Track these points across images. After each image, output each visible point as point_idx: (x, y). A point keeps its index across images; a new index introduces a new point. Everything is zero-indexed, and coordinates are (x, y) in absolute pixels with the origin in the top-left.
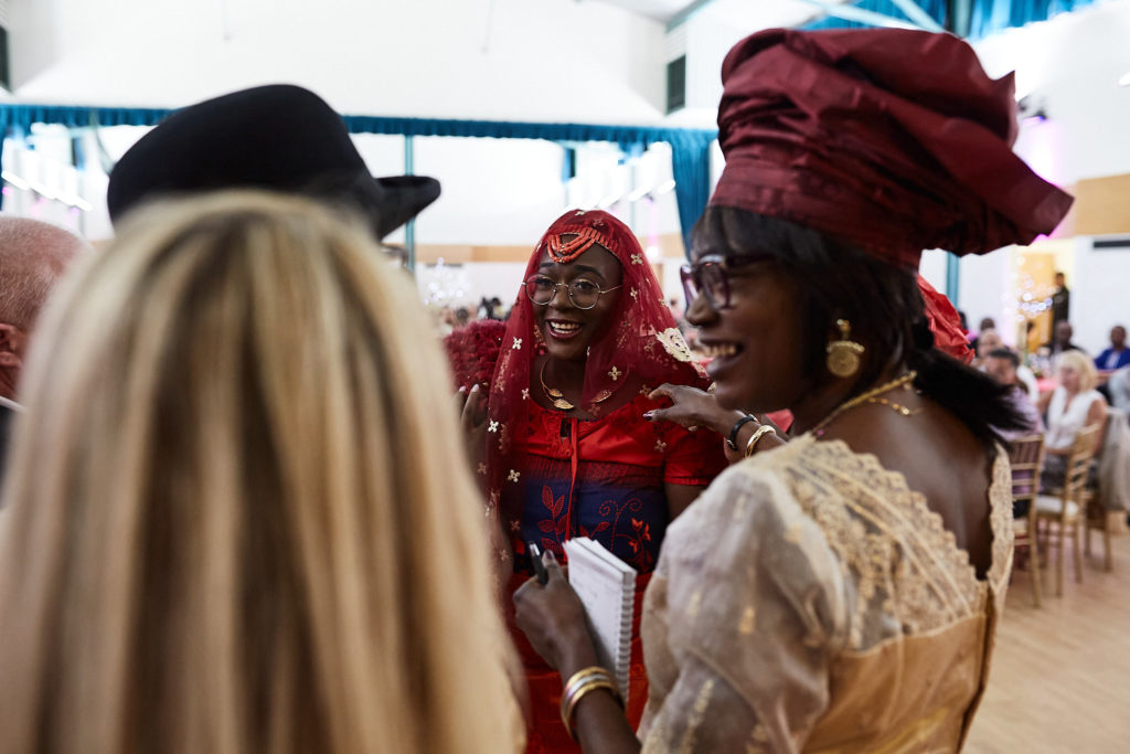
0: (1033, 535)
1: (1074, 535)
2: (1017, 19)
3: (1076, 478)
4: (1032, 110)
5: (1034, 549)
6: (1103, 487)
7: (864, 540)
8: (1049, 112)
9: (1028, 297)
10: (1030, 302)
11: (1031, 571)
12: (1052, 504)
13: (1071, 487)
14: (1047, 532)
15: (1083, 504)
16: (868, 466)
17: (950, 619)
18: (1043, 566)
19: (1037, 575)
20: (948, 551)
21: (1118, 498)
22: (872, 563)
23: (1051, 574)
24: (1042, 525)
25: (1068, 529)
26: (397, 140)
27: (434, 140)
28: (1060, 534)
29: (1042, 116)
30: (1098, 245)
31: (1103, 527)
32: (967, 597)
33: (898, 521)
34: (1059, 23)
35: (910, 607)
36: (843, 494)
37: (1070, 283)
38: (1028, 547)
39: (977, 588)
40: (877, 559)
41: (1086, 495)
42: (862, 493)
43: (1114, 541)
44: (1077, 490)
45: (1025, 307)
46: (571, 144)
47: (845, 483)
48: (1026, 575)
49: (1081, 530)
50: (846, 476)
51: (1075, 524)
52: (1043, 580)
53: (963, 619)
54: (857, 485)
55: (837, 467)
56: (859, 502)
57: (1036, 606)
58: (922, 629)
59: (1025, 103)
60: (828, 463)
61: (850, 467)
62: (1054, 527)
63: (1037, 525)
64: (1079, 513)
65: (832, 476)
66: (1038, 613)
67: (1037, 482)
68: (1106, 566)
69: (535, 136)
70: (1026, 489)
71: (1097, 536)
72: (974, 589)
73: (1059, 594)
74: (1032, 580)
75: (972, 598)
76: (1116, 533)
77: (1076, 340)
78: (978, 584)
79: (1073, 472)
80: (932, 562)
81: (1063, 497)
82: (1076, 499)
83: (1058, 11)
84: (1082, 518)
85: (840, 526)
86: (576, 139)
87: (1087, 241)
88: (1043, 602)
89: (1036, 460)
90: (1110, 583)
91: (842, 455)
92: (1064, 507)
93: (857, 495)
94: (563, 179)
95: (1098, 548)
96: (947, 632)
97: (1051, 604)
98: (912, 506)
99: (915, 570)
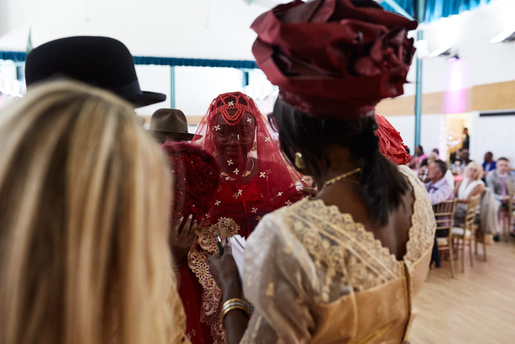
0: (450, 244)
1: (469, 245)
2: (445, 14)
3: (470, 219)
4: (453, 54)
5: (451, 252)
6: (483, 223)
7: (329, 249)
8: (460, 55)
9: (450, 138)
10: (451, 141)
11: (449, 261)
12: (459, 231)
13: (468, 223)
14: (458, 244)
15: (473, 231)
16: (332, 212)
17: (383, 282)
18: (456, 259)
19: (453, 263)
20: (378, 250)
21: (489, 228)
22: (334, 260)
23: (459, 262)
24: (455, 241)
25: (467, 242)
26: (167, 68)
27: (183, 68)
28: (463, 244)
29: (457, 57)
30: (482, 115)
31: (482, 241)
32: (392, 270)
33: (348, 239)
34: (464, 16)
35: (357, 279)
36: (318, 227)
37: (470, 133)
38: (448, 250)
39: (398, 265)
40: (336, 258)
41: (475, 227)
42: (328, 226)
43: (487, 248)
44: (470, 224)
45: (450, 143)
46: (246, 70)
47: (319, 221)
48: (448, 263)
49: (473, 243)
50: (321, 218)
51: (470, 240)
52: (456, 266)
53: (392, 281)
54: (326, 222)
55: (317, 214)
56: (326, 231)
57: (452, 277)
58: (366, 288)
59: (449, 51)
60: (312, 212)
61: (323, 214)
62: (461, 241)
63: (453, 240)
64: (472, 235)
65: (314, 218)
66: (453, 280)
67: (452, 221)
68: (484, 259)
69: (229, 66)
70: (447, 224)
71: (480, 246)
72: (396, 265)
73: (463, 272)
74: (450, 266)
75: (395, 270)
76: (488, 244)
77: (471, 157)
78: (398, 263)
79: (469, 217)
80: (369, 256)
81: (464, 228)
82: (470, 229)
83: (464, 10)
84: (473, 237)
85: (315, 243)
86: (248, 67)
87: (477, 114)
88: (455, 275)
89: (451, 211)
90: (485, 266)
91: (320, 207)
92: (464, 232)
93: (326, 227)
94: (243, 86)
95: (480, 251)
96: (382, 288)
97: (459, 276)
98: (356, 229)
99: (359, 261)
